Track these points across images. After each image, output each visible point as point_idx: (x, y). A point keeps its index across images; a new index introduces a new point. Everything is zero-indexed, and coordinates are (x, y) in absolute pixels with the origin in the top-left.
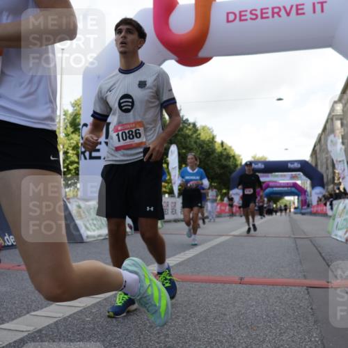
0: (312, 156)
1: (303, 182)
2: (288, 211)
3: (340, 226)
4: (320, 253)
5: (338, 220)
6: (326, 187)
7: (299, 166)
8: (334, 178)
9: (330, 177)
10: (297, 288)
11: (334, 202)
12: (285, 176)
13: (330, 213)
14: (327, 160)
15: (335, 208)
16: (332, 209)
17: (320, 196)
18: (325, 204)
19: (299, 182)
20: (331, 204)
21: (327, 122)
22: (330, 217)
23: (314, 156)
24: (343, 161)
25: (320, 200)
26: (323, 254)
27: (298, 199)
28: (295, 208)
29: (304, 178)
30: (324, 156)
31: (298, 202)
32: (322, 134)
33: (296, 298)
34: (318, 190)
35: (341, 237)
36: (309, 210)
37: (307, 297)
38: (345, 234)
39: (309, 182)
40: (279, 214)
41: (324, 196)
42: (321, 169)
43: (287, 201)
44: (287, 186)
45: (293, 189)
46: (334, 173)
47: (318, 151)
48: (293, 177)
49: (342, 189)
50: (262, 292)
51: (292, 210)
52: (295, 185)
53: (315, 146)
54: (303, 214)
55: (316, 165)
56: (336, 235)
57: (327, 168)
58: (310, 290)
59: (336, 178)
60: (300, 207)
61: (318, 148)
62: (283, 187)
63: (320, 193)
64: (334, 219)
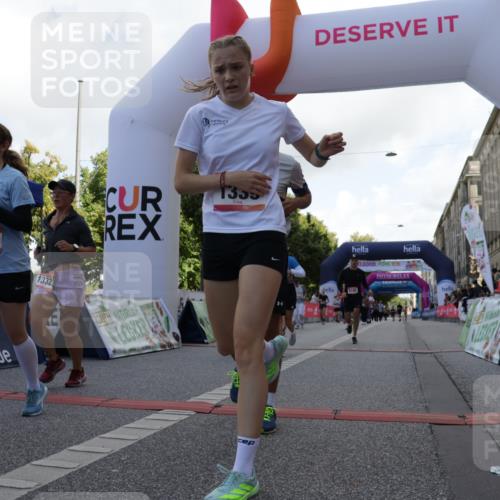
0: (436, 235)
1: (424, 272)
2: (403, 314)
3: (477, 337)
4: (449, 375)
5: (474, 327)
6: (457, 281)
7: (419, 250)
8: (468, 266)
9: (463, 265)
10: (415, 425)
11: (469, 302)
12: (398, 264)
13: (463, 317)
14: (458, 241)
15: (470, 310)
16: (466, 311)
17: (449, 293)
18: (456, 305)
19: (419, 273)
20: (465, 305)
21: (458, 186)
22: (464, 322)
23: (440, 236)
24: (482, 242)
25: (448, 298)
26: (453, 377)
27: (417, 297)
28: (414, 310)
29: (426, 266)
30: (455, 235)
31: (417, 301)
32: (451, 204)
33: (414, 440)
34: (446, 284)
35: (478, 351)
36: (432, 313)
37: (430, 438)
38: (485, 347)
39: (433, 272)
40: (390, 318)
41: (454, 293)
42: (451, 254)
43: (402, 299)
44: (402, 278)
45: (411, 283)
46: (469, 259)
47: (446, 229)
48: (409, 266)
49: (480, 283)
50: (366, 431)
51: (409, 313)
52: (413, 277)
53: (441, 221)
54: (425, 318)
55: (443, 248)
56: (472, 349)
57: (459, 253)
58: (435, 427)
59: (472, 267)
60: (420, 309)
61: (445, 223)
62: (396, 280)
63: (449, 288)
64: (468, 326)
